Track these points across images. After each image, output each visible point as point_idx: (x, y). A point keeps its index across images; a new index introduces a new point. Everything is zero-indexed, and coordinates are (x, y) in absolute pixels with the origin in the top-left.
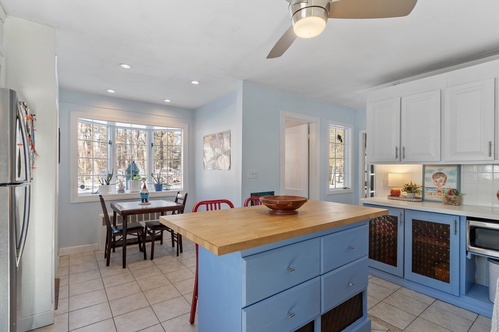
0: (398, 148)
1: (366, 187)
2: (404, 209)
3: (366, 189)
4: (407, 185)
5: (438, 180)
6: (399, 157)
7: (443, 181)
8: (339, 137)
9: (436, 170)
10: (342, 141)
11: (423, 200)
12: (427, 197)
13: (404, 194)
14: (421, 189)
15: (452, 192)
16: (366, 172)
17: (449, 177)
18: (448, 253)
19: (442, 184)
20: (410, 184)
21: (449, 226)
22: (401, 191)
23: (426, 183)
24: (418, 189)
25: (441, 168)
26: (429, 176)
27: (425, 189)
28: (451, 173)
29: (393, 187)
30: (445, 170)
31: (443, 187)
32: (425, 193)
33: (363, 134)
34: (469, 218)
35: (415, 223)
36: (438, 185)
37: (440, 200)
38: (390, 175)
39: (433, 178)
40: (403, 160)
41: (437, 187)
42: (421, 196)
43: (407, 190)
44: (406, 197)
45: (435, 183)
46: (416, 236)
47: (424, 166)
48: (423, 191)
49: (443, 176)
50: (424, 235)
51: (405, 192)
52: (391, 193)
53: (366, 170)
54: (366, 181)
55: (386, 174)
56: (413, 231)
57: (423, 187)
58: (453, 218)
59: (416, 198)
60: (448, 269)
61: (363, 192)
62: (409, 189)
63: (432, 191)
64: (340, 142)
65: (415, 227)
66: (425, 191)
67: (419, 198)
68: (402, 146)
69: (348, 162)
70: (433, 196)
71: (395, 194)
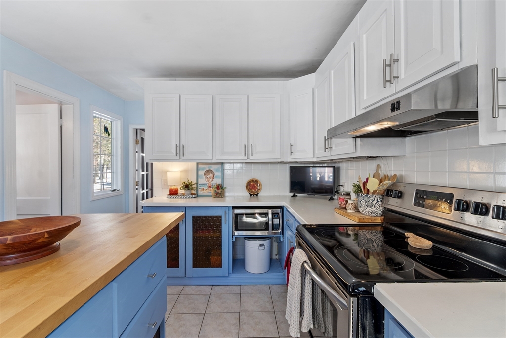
0: (178, 146)
1: (137, 187)
2: (185, 207)
3: (137, 189)
4: (185, 183)
5: (208, 177)
6: (178, 155)
7: (212, 177)
8: (106, 129)
9: (207, 167)
10: (109, 134)
11: (197, 196)
12: (200, 193)
13: (181, 191)
14: (195, 186)
15: (220, 187)
16: (137, 170)
17: (216, 174)
18: (221, 242)
19: (211, 180)
20: (187, 182)
21: (221, 217)
22: (179, 189)
23: (199, 179)
24: (194, 186)
25: (210, 165)
26: (201, 173)
27: (199, 185)
28: (217, 170)
29: (171, 186)
30: (213, 168)
31: (212, 182)
32: (199, 189)
33: (134, 129)
34: (234, 208)
35: (195, 219)
36: (208, 181)
37: (211, 194)
38: (168, 174)
39: (205, 175)
40: (182, 158)
41: (208, 183)
42: (195, 193)
43: (185, 187)
44: (184, 195)
45: (207, 180)
46: (196, 232)
47: (198, 164)
48: (197, 188)
49: (212, 173)
50: (202, 230)
51: (183, 190)
52: (170, 192)
53: (137, 169)
54: (137, 180)
55: (165, 172)
56: (193, 227)
57: (197, 183)
58: (224, 209)
59: (192, 194)
60: (220, 255)
61: (134, 192)
62: (187, 186)
63: (204, 187)
64: (107, 135)
65: (195, 223)
66: (199, 187)
67: (194, 194)
68: (182, 143)
69: (116, 160)
70: (204, 191)
71: (174, 193)
